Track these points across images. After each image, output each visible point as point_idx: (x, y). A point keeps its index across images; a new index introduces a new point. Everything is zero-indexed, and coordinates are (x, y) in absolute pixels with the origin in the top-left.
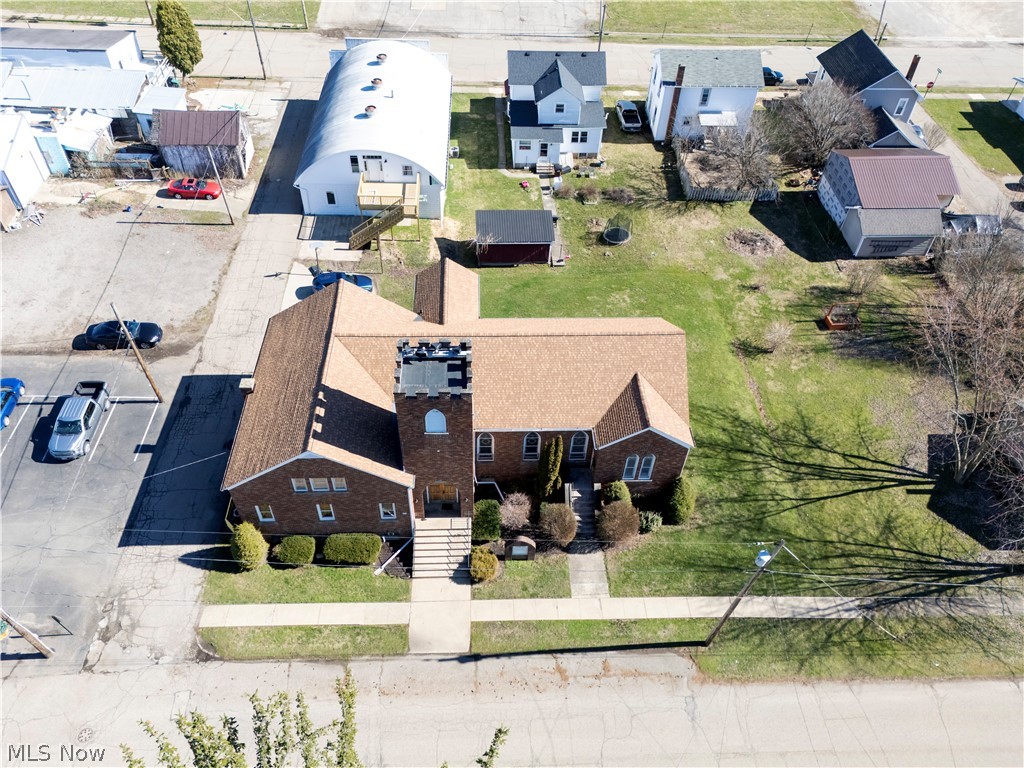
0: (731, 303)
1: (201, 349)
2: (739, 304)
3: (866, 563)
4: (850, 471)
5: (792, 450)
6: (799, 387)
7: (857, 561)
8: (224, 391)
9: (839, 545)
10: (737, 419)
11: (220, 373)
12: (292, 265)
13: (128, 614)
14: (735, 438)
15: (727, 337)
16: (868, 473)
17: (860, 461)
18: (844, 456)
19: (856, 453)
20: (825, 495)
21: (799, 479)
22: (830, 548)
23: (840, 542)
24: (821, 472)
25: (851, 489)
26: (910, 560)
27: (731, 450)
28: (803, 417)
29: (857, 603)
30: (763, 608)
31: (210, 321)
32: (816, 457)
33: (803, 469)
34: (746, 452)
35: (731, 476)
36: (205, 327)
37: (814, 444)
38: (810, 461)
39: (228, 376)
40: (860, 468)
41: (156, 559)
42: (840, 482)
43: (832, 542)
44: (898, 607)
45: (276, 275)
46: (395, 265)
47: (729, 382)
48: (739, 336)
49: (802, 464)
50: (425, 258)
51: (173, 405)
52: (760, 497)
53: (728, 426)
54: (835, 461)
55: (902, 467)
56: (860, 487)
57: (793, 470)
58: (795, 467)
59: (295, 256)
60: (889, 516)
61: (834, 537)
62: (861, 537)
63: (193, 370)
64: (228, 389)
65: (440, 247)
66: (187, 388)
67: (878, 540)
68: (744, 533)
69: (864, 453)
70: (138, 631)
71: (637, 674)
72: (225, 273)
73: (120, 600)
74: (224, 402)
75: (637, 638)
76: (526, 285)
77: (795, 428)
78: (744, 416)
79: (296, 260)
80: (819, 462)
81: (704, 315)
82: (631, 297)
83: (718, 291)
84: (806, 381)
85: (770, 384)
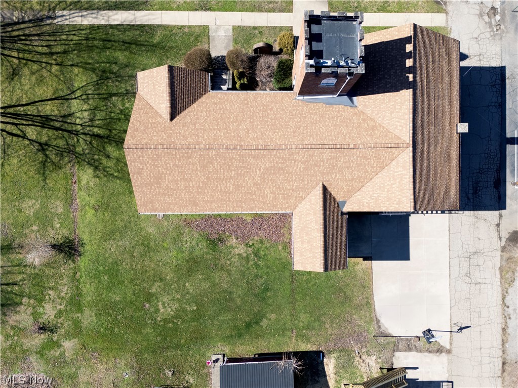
0: (68, 309)
1: (500, 238)
2: (62, 307)
3: (40, 48)
4: (24, 123)
5: (61, 143)
6: (38, 206)
7: (45, 50)
8: (473, 194)
9: (53, 62)
10: (96, 168)
11: (480, 212)
12: (451, 344)
13: (486, 23)
14: (102, 149)
15: (83, 262)
16: (12, 121)
17: (14, 132)
18: (24, 137)
19: (15, 138)
20: (50, 102)
21: (64, 116)
22: (59, 60)
23: (51, 64)
24: (45, 122)
25: (29, 107)
26: (10, 49)
27: (108, 137)
28: (44, 174)
29: (55, 21)
30: (115, 17)
31: (501, 269)
32: (45, 135)
33: (57, 124)
34: (98, 136)
35: (113, 114)
36: (504, 263)
37: (43, 147)
38: (51, 133)
39: (474, 210)
40: (16, 125)
41: (481, 57)
42: (35, 113)
43: (57, 64)
44: (31, 17)
45: (461, 329)
46: (364, 350)
47: (94, 208)
48: (72, 266)
49: (57, 129)
50: (338, 359)
51: (505, 182)
52: (96, 96)
53: (104, 161)
54: (31, 132)
56: (22, 109)
57: (66, 125)
58: (63, 127)
59: (450, 355)
60: (10, 83)
61: (55, 68)
62: (35, 67)
63: (500, 216)
64: (470, 196)
65: (325, 376)
66: (500, 197)
67: (26, 64)
68: (115, 68)
69: (9, 139)
70: (478, 12)
72: (504, 330)
73: (493, 31)
74: (471, 183)
76: (248, 326)
77: (53, 163)
78: (90, 171)
79: (449, 352)
80: (45, 131)
81: (97, 289)
82: (157, 311)
83: (77, 324)
84: (30, 212)
85: (60, 210)
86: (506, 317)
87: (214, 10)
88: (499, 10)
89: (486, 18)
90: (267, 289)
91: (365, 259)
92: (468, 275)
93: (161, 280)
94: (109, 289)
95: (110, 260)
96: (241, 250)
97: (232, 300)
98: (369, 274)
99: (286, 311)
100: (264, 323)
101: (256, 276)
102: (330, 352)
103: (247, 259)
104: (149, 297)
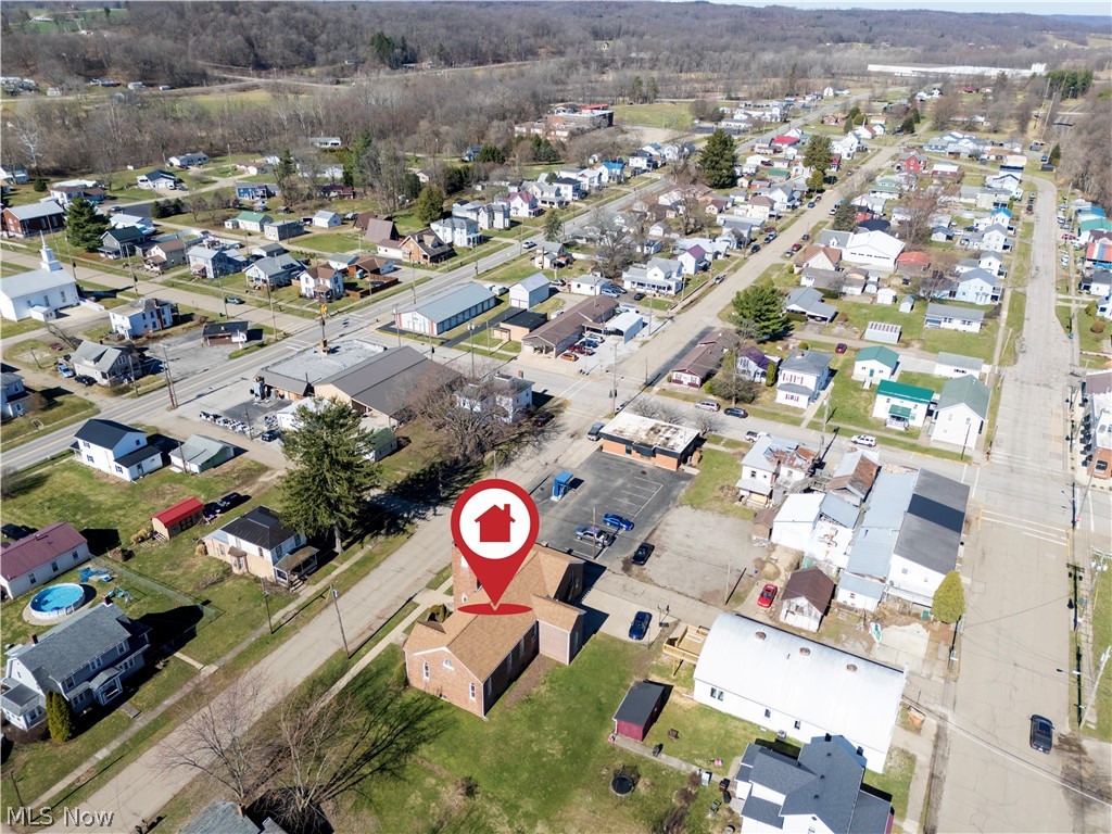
1: (622, 575)
2: (507, 818)
4: (355, 770)
5: (389, 756)
6: (419, 794)
10: (425, 740)
11: (601, 577)
14: (415, 730)
17: (356, 780)
18: (364, 776)
19: (360, 782)
20: (356, 749)
21: (373, 745)
24: (367, 757)
25: (348, 762)
27: (410, 723)
28: (400, 778)
31: (640, 581)
32: (375, 763)
33: (375, 751)
34: (405, 728)
36: (638, 579)
37: (382, 769)
38: (376, 758)
39: (598, 578)
42: (355, 760)
47: (449, 756)
48: (480, 796)
49: (378, 753)
50: (655, 673)
52: (379, 717)
53: (424, 733)
54: (366, 770)
55: (334, 796)
57: (380, 746)
58: (380, 749)
63: (609, 570)
66: (599, 567)
68: (371, 698)
69: (357, 787)
71: (360, 635)
72: (679, 593)
75: (371, 642)
76: (600, 710)
77: (398, 768)
78: (423, 745)
79: (679, 620)
80: (372, 761)
81: (509, 786)
82: (553, 755)
83: (527, 815)
84: (420, 800)
85: (434, 781)
86: (672, 589)
87: (385, 637)
90: (581, 688)
91: (595, 632)
92: (635, 594)
93: (532, 742)
94: (515, 778)
95: (495, 765)
96: (543, 689)
97: (575, 710)
98: (602, 633)
99: (603, 685)
100: (603, 700)
101: (568, 689)
102: (647, 676)
103: (552, 688)
104: (539, 754)
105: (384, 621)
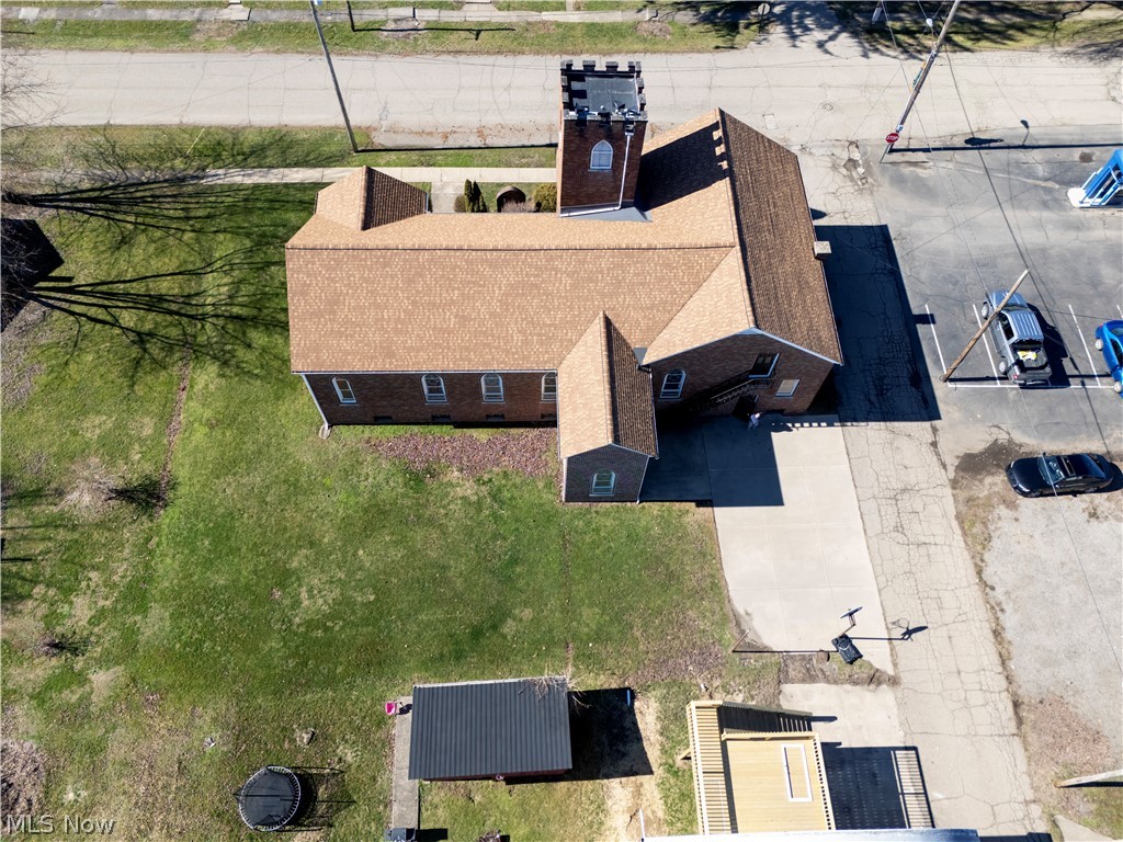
0: (119, 607)
1: (944, 466)
2: (108, 602)
3: (172, 212)
4: (121, 304)
5: (174, 332)
6: (110, 425)
7: (180, 214)
8: (877, 395)
9: (188, 228)
10: (225, 363)
11: (896, 424)
12: (895, 665)
13: (844, 176)
14: (240, 335)
16: (101, 302)
17: (100, 317)
18: (115, 323)
19: (98, 326)
20: (169, 278)
21: (189, 296)
22: (198, 226)
23: (184, 231)
24: (154, 303)
25: (134, 284)
26: (125, 213)
27: (254, 319)
28: (132, 377)
29: (202, 181)
30: (295, 176)
31: (958, 517)
32: (150, 321)
33: (174, 307)
34: (238, 317)
35: (267, 289)
36: (963, 508)
37: (141, 338)
38: (159, 318)
39: (884, 419)
40: (106, 307)
41: (847, 215)
42: (142, 291)
43: (193, 231)
44: (167, 177)
45: (909, 632)
46: (717, 683)
47: (208, 423)
48: (147, 525)
49: (171, 313)
50: (663, 700)
51: (928, 377)
52: (246, 266)
53: (241, 352)
54: (128, 318)
55: (53, 307)
56: (122, 286)
57: (188, 308)
58: (183, 311)
59: (899, 690)
60: (112, 254)
61: (188, 236)
62: (158, 234)
63: (935, 430)
64: (873, 399)
65: (640, 739)
66: (925, 401)
67: (143, 231)
69: (88, 326)
71: (421, 133)
72: (996, 633)
73: (857, 184)
74: (869, 379)
75: (414, 156)
76: (477, 633)
77: (154, 360)
78: (213, 368)
79: (894, 681)
80: (151, 316)
81: (184, 565)
82: (296, 603)
84: (92, 435)
85: (148, 431)
86: (996, 609)
87: (440, 166)
88: (860, 162)
89: (844, 171)
90: (514, 561)
91: (700, 504)
92: (899, 528)
93: (312, 544)
94: (208, 564)
95: (221, 510)
96: (468, 489)
97: (446, 581)
98: (709, 531)
99: (553, 603)
100: (509, 628)
101: (495, 536)
102: (646, 689)
103: (479, 505)
104: (284, 577)
105: (474, 141)
